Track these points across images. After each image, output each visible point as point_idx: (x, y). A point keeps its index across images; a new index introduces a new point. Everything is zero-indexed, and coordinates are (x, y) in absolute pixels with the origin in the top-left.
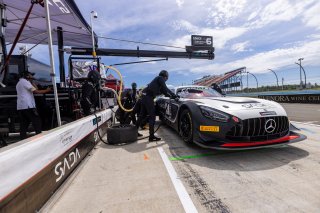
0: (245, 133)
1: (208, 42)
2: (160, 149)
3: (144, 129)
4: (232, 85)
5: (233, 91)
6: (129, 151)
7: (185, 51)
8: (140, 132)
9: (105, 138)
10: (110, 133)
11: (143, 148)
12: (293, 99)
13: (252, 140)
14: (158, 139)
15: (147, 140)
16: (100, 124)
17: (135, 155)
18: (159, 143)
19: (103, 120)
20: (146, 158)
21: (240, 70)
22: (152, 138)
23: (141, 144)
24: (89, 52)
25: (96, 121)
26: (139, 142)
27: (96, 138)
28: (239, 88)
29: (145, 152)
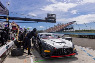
0: (58, 53)
1: (54, 16)
2: (31, 58)
3: (26, 50)
4: (70, 29)
5: (70, 31)
6: (19, 59)
7: (45, 19)
8: (25, 51)
9: (10, 54)
10: (12, 52)
11: (25, 57)
12: (90, 37)
13: (60, 55)
14: (32, 54)
15: (27, 55)
16: (8, 48)
17: (22, 60)
18: (32, 55)
19: (10, 46)
20: (25, 61)
21: (73, 22)
22: (29, 54)
23: (25, 56)
24: (5, 18)
25: (7, 47)
26: (24, 55)
27: (7, 54)
28: (73, 30)
29: (26, 59)
